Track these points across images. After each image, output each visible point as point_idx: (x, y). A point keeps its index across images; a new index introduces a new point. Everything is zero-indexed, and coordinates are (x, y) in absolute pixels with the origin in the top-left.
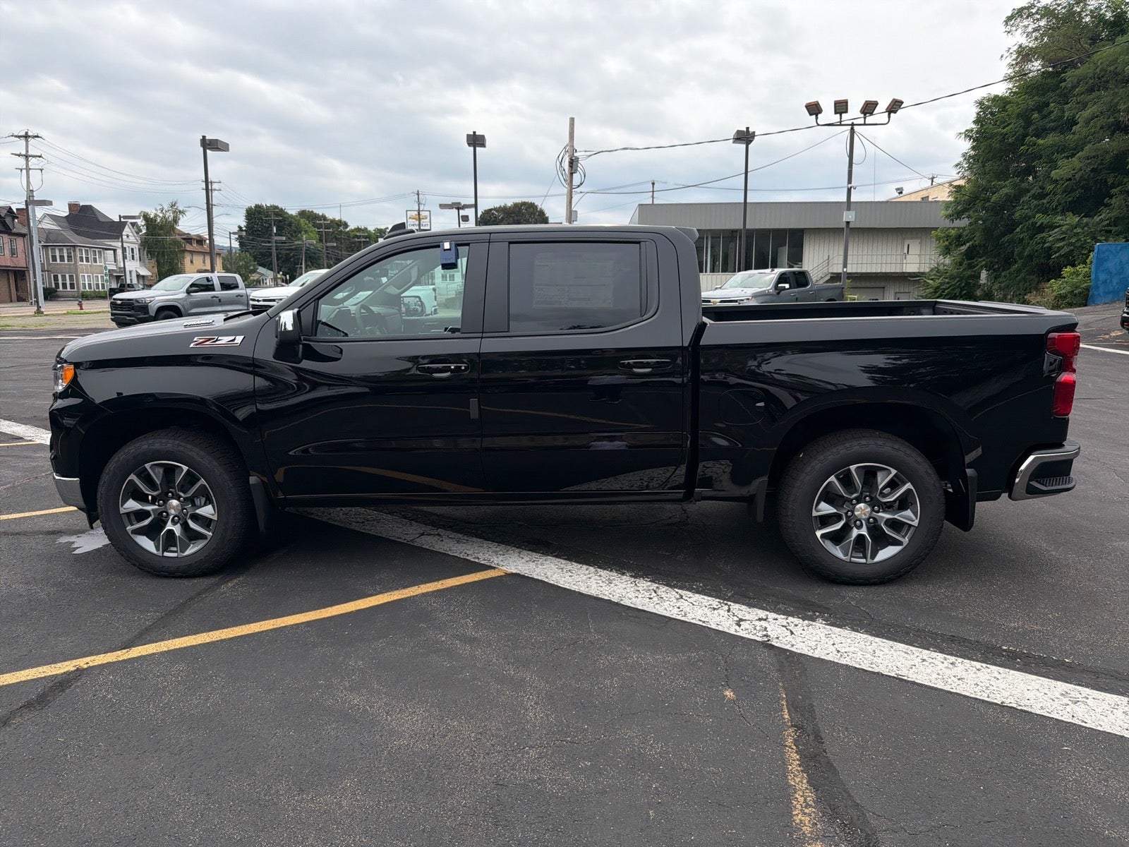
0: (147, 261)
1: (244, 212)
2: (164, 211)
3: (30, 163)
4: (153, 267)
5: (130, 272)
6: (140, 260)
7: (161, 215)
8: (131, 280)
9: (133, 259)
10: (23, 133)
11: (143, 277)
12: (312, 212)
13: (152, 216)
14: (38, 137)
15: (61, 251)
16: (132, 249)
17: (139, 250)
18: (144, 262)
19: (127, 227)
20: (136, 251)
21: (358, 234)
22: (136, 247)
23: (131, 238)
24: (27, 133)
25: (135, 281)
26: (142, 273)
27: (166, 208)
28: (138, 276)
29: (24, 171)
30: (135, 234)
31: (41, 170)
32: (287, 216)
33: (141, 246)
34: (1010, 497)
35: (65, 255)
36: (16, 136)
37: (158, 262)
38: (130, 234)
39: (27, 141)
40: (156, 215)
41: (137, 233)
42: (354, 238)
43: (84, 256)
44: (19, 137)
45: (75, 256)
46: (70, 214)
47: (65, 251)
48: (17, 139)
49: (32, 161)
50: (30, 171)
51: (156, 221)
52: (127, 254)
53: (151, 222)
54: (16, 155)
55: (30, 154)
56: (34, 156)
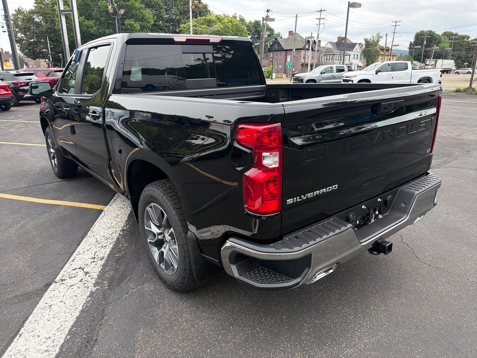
0: (363, 59)
1: (414, 35)
2: (374, 37)
3: (320, 22)
4: (365, 62)
5: (355, 64)
6: (360, 59)
7: (372, 39)
8: (355, 68)
9: (357, 59)
10: (320, 10)
11: (360, 66)
12: (451, 32)
13: (369, 40)
14: (325, 10)
15: (330, 56)
16: (357, 55)
17: (361, 55)
18: (362, 60)
19: (357, 45)
20: (359, 56)
21: (474, 42)
22: (359, 54)
23: (357, 50)
24: (321, 9)
25: (356, 68)
26: (359, 65)
27: (375, 36)
28: (358, 66)
29: (318, 25)
30: (360, 48)
31: (324, 24)
32: (435, 35)
33: (362, 53)
35: (331, 58)
36: (318, 11)
37: (367, 60)
38: (358, 48)
39: (321, 13)
40: (370, 39)
41: (361, 48)
42: (471, 44)
43: (337, 58)
44: (319, 11)
45: (334, 58)
46: (338, 41)
47: (331, 56)
48: (318, 12)
49: (322, 20)
50: (320, 25)
51: (370, 42)
52: (355, 57)
53: (368, 43)
54: (317, 19)
55: (321, 18)
56: (322, 19)
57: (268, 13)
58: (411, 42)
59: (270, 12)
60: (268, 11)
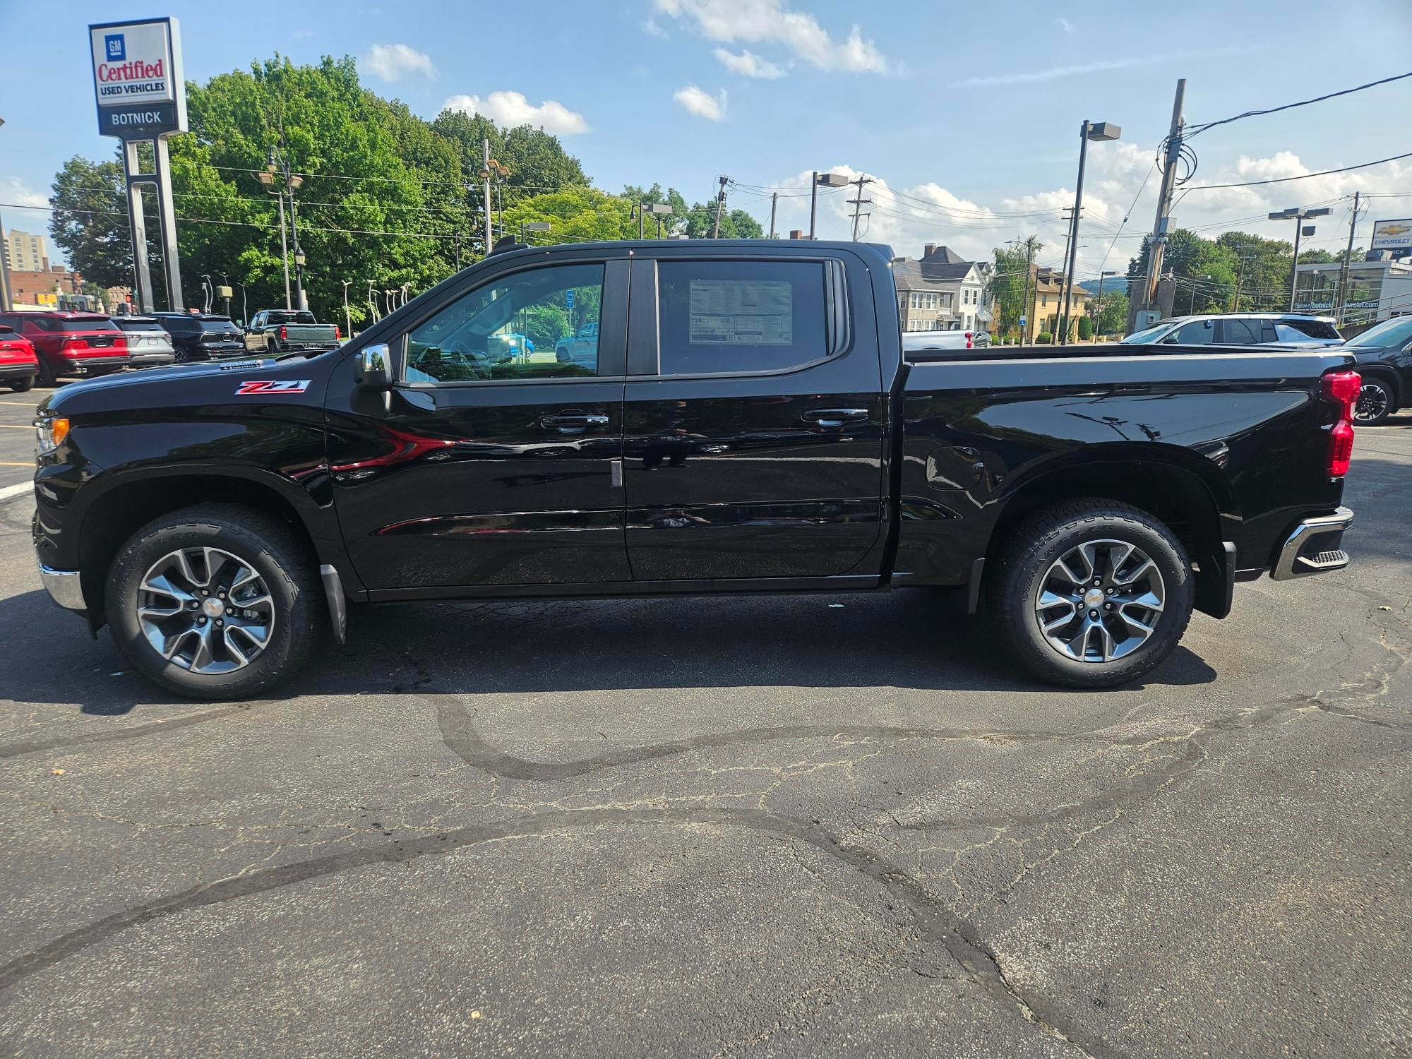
0: (992, 304)
2: (1019, 247)
3: (860, 210)
4: (997, 311)
5: (969, 317)
6: (984, 304)
7: (1015, 252)
8: (968, 325)
9: (975, 303)
10: (856, 179)
11: (985, 322)
13: (1005, 253)
16: (975, 293)
17: (984, 294)
18: (988, 306)
19: (972, 268)
20: (980, 295)
22: (980, 292)
23: (975, 282)
24: (862, 178)
25: (973, 327)
27: (1022, 244)
28: (978, 322)
29: (855, 217)
30: (982, 276)
33: (988, 288)
34: (1272, 576)
37: (1003, 306)
38: (976, 276)
39: (861, 186)
40: (1010, 252)
41: (985, 274)
43: (917, 301)
46: (926, 256)
49: (863, 206)
50: (860, 217)
51: (1009, 258)
52: (969, 297)
53: (1002, 261)
54: (850, 202)
55: (861, 199)
56: (865, 202)
57: (723, 186)
58: (1133, 261)
59: (728, 182)
60: (723, 181)
